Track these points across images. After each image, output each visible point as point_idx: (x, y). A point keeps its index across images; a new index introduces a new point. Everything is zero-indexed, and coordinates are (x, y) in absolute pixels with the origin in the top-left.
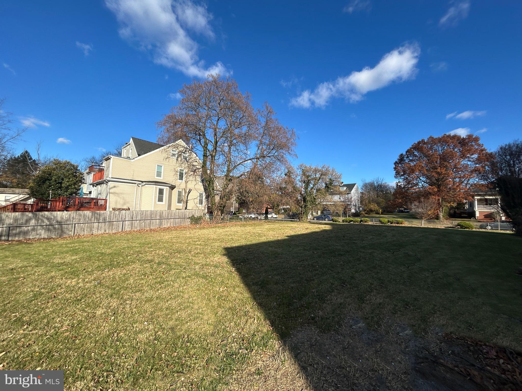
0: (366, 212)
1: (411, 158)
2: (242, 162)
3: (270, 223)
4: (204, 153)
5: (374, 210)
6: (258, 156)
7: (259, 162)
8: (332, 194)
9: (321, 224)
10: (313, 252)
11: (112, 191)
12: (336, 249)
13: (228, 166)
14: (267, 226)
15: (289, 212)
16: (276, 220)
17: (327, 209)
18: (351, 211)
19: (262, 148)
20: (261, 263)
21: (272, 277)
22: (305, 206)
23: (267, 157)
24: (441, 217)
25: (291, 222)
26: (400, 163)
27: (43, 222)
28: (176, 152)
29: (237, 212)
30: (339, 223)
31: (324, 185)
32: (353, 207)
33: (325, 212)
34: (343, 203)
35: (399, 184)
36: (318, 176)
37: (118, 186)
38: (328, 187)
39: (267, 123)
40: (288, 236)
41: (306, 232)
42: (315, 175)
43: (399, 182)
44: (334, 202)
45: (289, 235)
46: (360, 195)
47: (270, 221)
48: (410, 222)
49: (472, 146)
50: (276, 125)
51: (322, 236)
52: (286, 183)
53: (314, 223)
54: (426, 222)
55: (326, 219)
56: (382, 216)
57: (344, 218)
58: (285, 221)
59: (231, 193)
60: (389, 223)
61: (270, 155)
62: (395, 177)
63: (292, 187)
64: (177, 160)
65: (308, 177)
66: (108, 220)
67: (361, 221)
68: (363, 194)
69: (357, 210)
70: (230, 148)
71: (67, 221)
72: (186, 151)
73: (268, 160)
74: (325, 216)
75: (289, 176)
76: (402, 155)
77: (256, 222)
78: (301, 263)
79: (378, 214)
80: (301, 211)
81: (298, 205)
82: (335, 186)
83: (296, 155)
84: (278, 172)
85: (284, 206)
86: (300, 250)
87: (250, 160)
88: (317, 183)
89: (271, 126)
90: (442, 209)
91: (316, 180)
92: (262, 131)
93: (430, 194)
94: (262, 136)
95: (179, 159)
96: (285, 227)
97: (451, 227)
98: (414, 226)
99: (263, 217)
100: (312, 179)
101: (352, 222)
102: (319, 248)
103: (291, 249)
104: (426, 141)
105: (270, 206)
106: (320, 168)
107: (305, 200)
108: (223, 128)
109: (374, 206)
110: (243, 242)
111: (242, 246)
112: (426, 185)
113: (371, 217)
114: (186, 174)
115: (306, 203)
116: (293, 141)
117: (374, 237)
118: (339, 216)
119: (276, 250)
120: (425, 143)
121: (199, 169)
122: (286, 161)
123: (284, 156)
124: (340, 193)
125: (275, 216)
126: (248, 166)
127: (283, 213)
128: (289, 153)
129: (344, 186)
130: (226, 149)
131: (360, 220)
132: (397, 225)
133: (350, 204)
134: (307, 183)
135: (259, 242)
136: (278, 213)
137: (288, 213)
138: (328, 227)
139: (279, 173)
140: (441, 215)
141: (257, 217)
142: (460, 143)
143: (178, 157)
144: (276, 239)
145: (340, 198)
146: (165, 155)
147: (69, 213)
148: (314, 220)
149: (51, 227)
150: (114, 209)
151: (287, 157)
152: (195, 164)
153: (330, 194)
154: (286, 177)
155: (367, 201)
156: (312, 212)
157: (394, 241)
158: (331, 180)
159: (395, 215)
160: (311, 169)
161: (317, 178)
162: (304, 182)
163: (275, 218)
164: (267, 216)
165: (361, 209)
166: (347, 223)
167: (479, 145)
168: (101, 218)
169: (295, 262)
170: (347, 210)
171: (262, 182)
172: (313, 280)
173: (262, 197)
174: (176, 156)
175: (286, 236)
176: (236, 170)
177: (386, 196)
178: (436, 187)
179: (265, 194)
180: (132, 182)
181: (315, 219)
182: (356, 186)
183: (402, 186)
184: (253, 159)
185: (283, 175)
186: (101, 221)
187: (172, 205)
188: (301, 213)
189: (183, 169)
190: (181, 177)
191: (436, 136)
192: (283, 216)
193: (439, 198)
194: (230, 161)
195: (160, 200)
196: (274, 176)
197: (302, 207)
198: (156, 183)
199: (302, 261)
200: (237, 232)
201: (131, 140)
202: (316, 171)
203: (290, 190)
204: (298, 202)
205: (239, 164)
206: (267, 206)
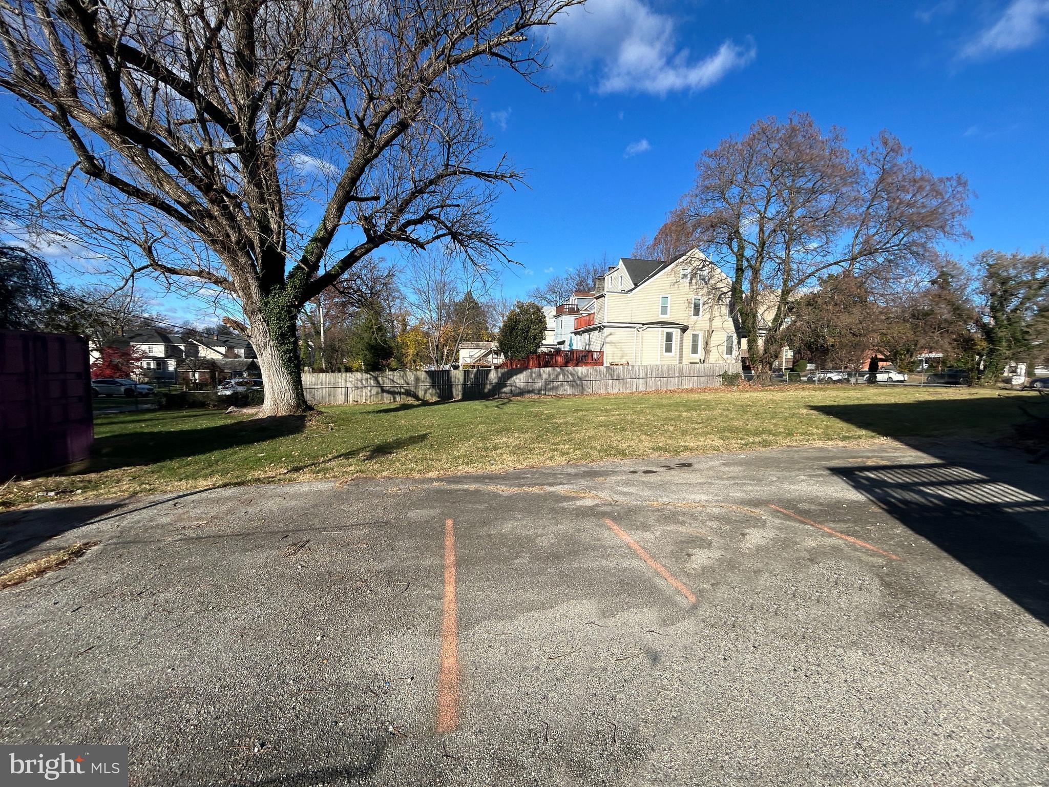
4: (737, 265)
11: (608, 340)
16: (902, 385)
27: (568, 377)
28: (689, 271)
36: (1040, 274)
37: (614, 333)
42: (1033, 274)
58: (925, 386)
63: (952, 310)
64: (690, 283)
65: (1005, 281)
66: (622, 377)
70: (789, 247)
71: (586, 376)
72: (704, 266)
73: (881, 257)
75: (945, 285)
80: (979, 364)
83: (967, 235)
85: (928, 352)
87: (835, 263)
89: (894, 181)
95: (694, 281)
105: (884, 354)
107: (990, 337)
114: (704, 304)
121: (726, 293)
122: (934, 254)
125: (900, 378)
127: (924, 371)
128: (944, 230)
134: (1002, 296)
139: (913, 281)
143: (691, 279)
146: (672, 279)
147: (587, 368)
149: (574, 383)
150: (611, 364)
151: (941, 241)
152: (720, 285)
154: (935, 288)
160: (1016, 261)
161: (1038, 281)
162: (993, 294)
163: (898, 381)
168: (615, 374)
174: (689, 276)
180: (630, 325)
184: (843, 261)
186: (615, 378)
187: (684, 356)
189: (699, 297)
190: (697, 312)
194: (788, 272)
195: (669, 349)
198: (663, 324)
201: (621, 262)
206: (876, 355)
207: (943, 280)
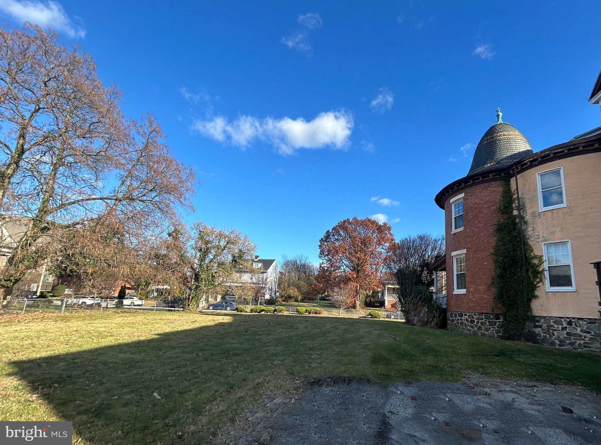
0: (283, 298)
1: (336, 237)
2: (82, 200)
3: (127, 314)
5: (294, 297)
6: (120, 196)
7: (121, 206)
8: (241, 271)
9: (218, 315)
10: (198, 355)
12: (232, 347)
13: (44, 203)
14: (118, 319)
15: (167, 295)
16: (140, 309)
17: (231, 292)
18: (264, 297)
19: (131, 184)
20: (99, 379)
21: (119, 397)
22: (197, 287)
23: (138, 201)
24: (358, 305)
25: (169, 313)
26: (326, 240)
29: (49, 292)
30: (246, 313)
31: (230, 258)
32: (268, 291)
33: (227, 297)
34: (254, 286)
35: (322, 266)
36: (223, 243)
38: (236, 261)
39: (147, 146)
40: (158, 335)
41: (193, 326)
42: (219, 242)
43: (323, 262)
44: (241, 283)
45: (162, 332)
46: (278, 275)
47: (126, 310)
48: (329, 312)
49: (386, 234)
50: (164, 153)
51: (216, 331)
52: (168, 248)
53: (207, 314)
54: (343, 311)
55: (229, 308)
56: (301, 304)
57: (253, 307)
58: (157, 310)
59: (41, 254)
60: (307, 313)
61: (145, 198)
62: (319, 256)
63: (179, 256)
65: (207, 243)
67: (275, 310)
68: (282, 275)
69: (273, 295)
70: (55, 170)
73: (139, 206)
74: (226, 303)
75: (176, 239)
76: (328, 231)
77: (93, 312)
78: (176, 371)
79: (296, 301)
80: (189, 295)
81: (184, 284)
82: (247, 261)
83: (192, 207)
84: (156, 229)
85: (158, 285)
86: (176, 353)
87: (101, 199)
88: (220, 253)
89: (153, 153)
90: (359, 297)
91: (218, 249)
92: (134, 157)
93: (350, 279)
94: (134, 165)
96: (155, 319)
97: (363, 317)
98: (332, 316)
99: (112, 304)
100: (214, 247)
101: (263, 313)
102: (208, 348)
103: (161, 353)
104: (350, 221)
105: (130, 284)
106: (228, 233)
107: (197, 277)
108: (45, 129)
109: (293, 292)
110: (60, 349)
111: (59, 356)
112: (347, 269)
113: (289, 306)
115: (198, 283)
116: (191, 186)
117: (283, 330)
118: (248, 303)
119: (133, 356)
120: (350, 223)
122: (173, 214)
123: (172, 205)
124: (252, 271)
125: (140, 302)
126: (95, 209)
127: (155, 298)
128: (180, 201)
129: (259, 261)
130: (46, 169)
131: (273, 309)
132: (315, 315)
133: (264, 288)
134: (205, 253)
135: (98, 346)
136: (146, 296)
137: (165, 298)
138: (227, 319)
139: (157, 231)
140: (358, 303)
141: (99, 305)
142: (377, 229)
144: (135, 339)
145: (252, 279)
148: (208, 308)
151: (177, 207)
153: (237, 272)
154: (170, 239)
155: (286, 284)
156: (208, 297)
157: (304, 333)
158: (241, 252)
159: (316, 303)
160: (212, 233)
161: (221, 247)
162: (200, 250)
163: (138, 305)
164: (122, 303)
165: (278, 294)
166: (257, 313)
167: (391, 234)
169: (165, 370)
170: (259, 295)
171: (121, 242)
172: (190, 391)
173: (117, 267)
175: (156, 335)
176: (65, 212)
177: (308, 279)
178: (355, 272)
179: (124, 263)
181: (211, 308)
182: (274, 262)
183: (326, 268)
184: (109, 199)
185: (165, 235)
188: (189, 298)
191: (361, 218)
192: (154, 303)
193: (357, 285)
194: (51, 192)
196: (148, 234)
197: (190, 289)
199: (177, 367)
200: (46, 332)
202: (221, 236)
203: (174, 261)
204: (185, 280)
205: (74, 203)
206: (125, 285)
207: (175, 234)
